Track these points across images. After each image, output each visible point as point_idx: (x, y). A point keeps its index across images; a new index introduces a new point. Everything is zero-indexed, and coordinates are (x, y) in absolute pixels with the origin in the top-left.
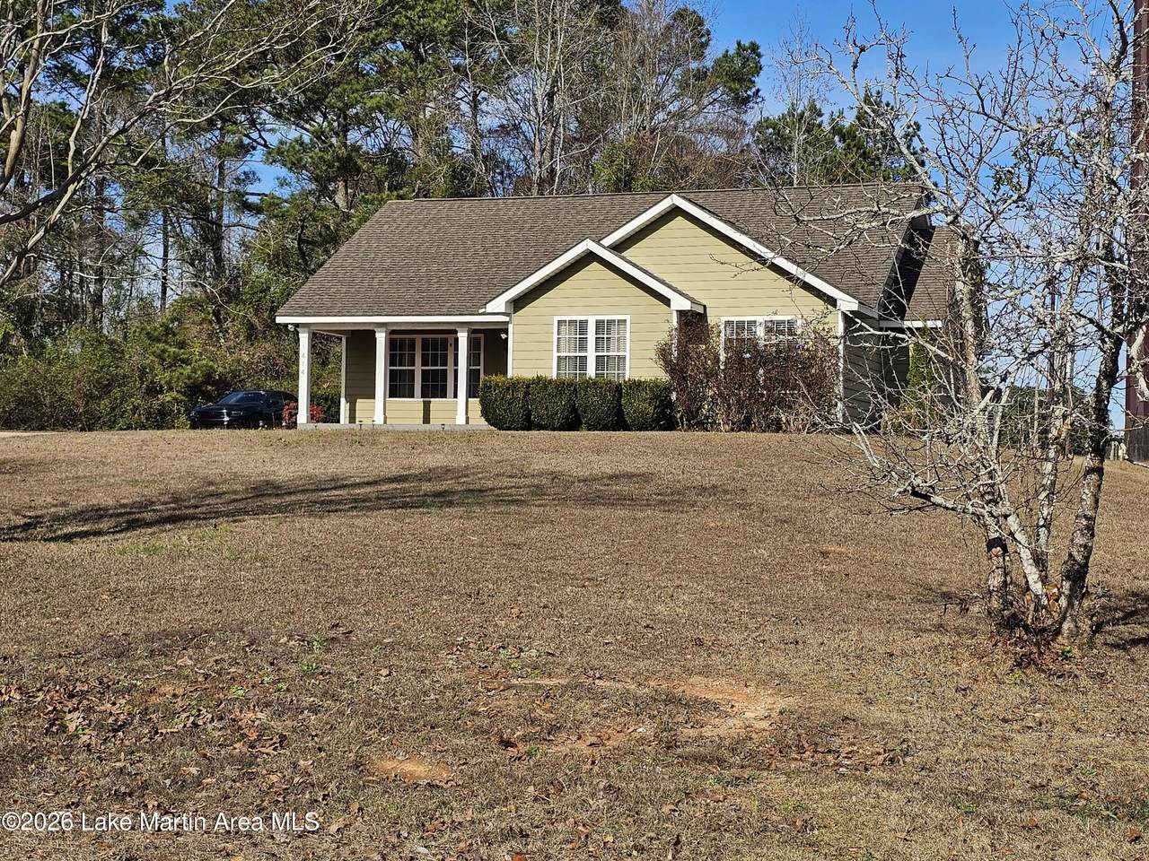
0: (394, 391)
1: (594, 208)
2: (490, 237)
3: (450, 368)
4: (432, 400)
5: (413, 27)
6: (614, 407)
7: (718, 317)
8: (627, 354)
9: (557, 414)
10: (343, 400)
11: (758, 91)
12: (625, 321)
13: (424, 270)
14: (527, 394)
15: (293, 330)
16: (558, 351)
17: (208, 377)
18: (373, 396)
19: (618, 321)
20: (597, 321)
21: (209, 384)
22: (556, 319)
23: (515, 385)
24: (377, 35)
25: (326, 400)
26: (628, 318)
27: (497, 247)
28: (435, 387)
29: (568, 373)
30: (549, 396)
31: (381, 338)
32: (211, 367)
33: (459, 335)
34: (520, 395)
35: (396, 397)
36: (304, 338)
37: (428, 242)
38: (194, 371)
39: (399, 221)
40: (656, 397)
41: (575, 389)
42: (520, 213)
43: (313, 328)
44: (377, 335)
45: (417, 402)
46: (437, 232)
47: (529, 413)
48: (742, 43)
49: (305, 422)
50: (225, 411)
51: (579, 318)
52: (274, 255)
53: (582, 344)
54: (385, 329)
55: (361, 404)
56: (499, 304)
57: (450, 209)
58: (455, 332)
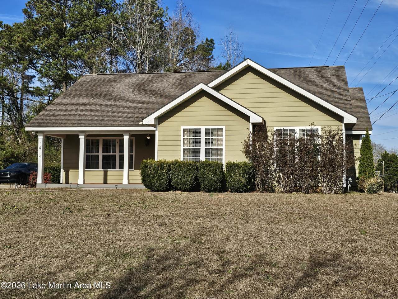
0: (88, 166)
1: (186, 77)
2: (136, 90)
3: (117, 154)
4: (108, 170)
5: (92, 26)
6: (221, 178)
7: (272, 128)
8: (223, 147)
9: (187, 182)
10: (62, 170)
11: (213, 56)
12: (222, 129)
13: (104, 104)
14: (169, 170)
15: (34, 134)
16: (184, 146)
17: (12, 155)
18: (77, 168)
19: (218, 129)
20: (206, 130)
21: (13, 158)
22: (182, 128)
23: (162, 165)
24: (78, 29)
25: (53, 170)
26: (223, 127)
27: (141, 94)
28: (109, 164)
29: (189, 158)
30: (182, 171)
31: (82, 138)
32: (13, 151)
33: (125, 137)
34: (165, 171)
35: (89, 169)
36: (40, 139)
37: (105, 92)
38: (7, 153)
39: (90, 83)
40: (246, 173)
41: (197, 168)
42: (150, 79)
43: (46, 133)
44: (80, 137)
45: (101, 171)
46: (110, 88)
47: (170, 181)
48: (208, 39)
49: (41, 183)
50: (8, 173)
51: (195, 127)
52: (38, 110)
53: (198, 142)
54: (84, 134)
55: (71, 172)
56: (150, 120)
57: (115, 78)
58: (122, 136)
